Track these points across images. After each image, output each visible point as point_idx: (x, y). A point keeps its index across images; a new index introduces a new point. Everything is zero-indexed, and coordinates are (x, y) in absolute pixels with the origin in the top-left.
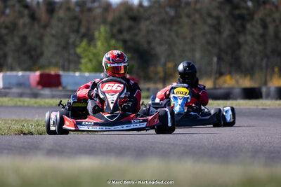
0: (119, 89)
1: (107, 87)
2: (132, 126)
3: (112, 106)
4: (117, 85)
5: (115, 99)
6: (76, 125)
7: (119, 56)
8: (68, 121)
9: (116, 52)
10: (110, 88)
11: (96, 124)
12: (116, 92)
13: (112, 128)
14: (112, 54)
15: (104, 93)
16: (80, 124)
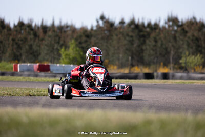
0: (103, 71)
1: (95, 70)
2: (115, 95)
3: (102, 82)
4: (101, 69)
5: (103, 78)
6: (80, 93)
7: (98, 51)
8: (75, 91)
9: (96, 48)
10: (97, 71)
11: (93, 93)
12: (102, 73)
13: (104, 96)
14: (94, 49)
15: (94, 74)
16: (83, 93)
